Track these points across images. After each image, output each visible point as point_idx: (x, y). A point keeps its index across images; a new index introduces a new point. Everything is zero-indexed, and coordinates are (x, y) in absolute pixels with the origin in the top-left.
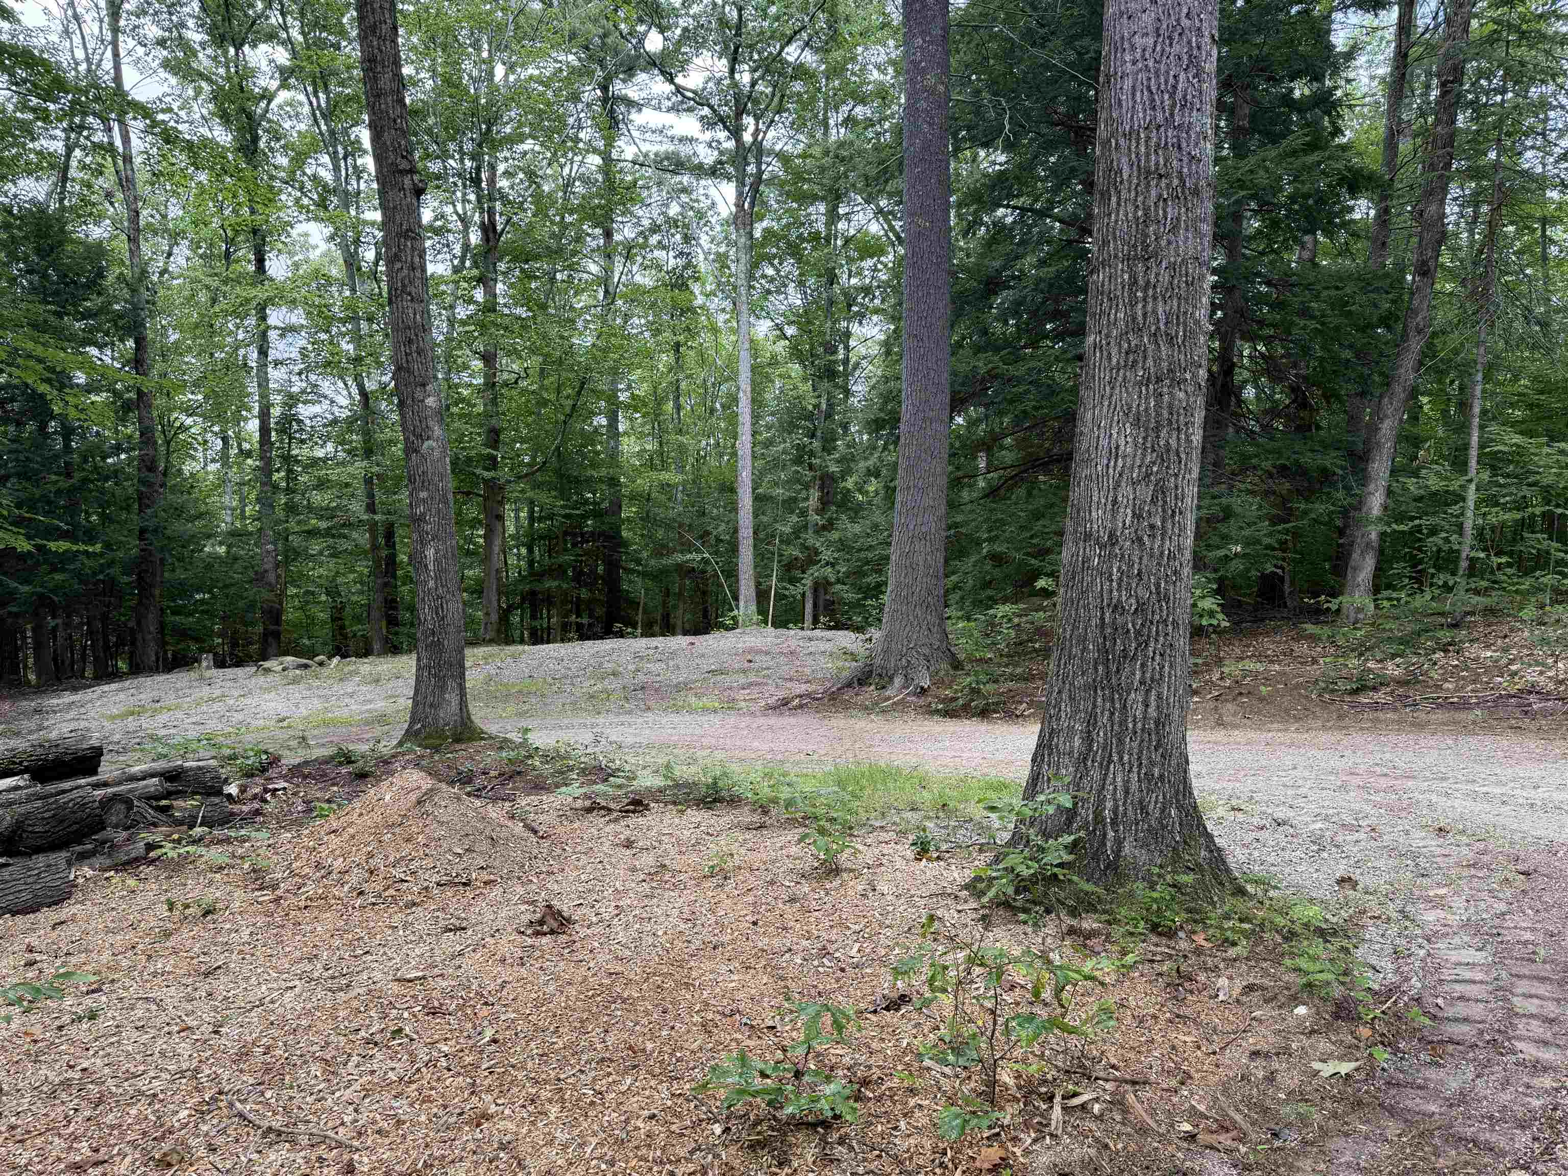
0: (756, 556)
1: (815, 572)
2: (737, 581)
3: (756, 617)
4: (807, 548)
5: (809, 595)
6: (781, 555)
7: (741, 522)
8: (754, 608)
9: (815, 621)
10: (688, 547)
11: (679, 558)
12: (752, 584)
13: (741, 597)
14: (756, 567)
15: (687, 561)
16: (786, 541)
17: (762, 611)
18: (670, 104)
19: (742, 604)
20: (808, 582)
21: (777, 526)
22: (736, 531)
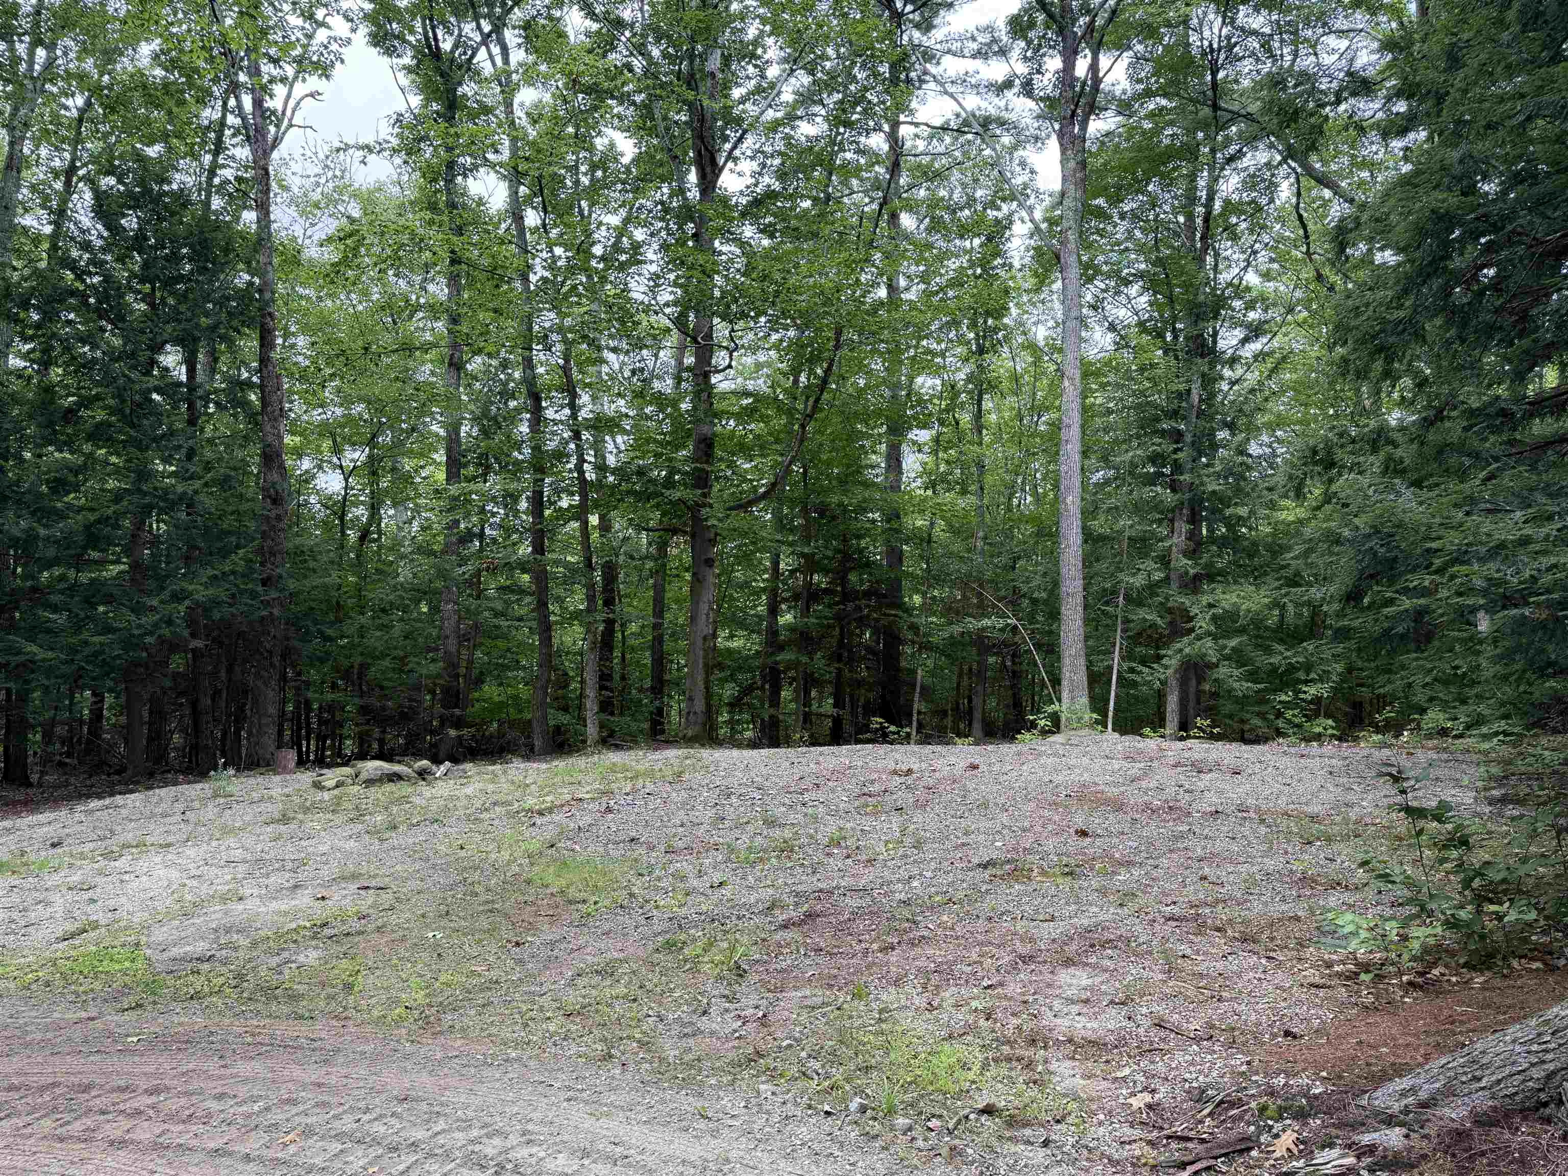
0: (1087, 621)
1: (1186, 646)
2: (1059, 659)
3: (1089, 716)
4: (1170, 611)
5: (1173, 683)
6: (1126, 621)
7: (1064, 571)
8: (1084, 700)
9: (1184, 726)
10: (982, 610)
11: (972, 624)
12: (1082, 662)
13: (1065, 683)
14: (1087, 638)
15: (984, 629)
16: (1136, 600)
17: (1098, 703)
18: (975, 46)
19: (1065, 695)
20: (1172, 662)
21: (1121, 576)
22: (1056, 584)
